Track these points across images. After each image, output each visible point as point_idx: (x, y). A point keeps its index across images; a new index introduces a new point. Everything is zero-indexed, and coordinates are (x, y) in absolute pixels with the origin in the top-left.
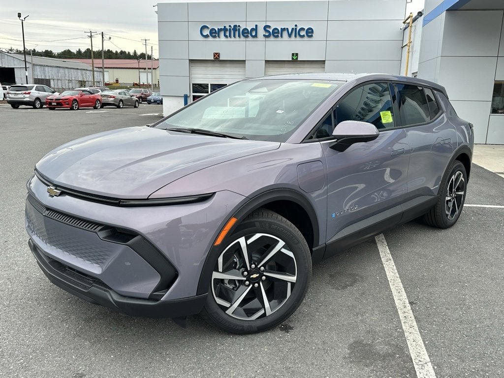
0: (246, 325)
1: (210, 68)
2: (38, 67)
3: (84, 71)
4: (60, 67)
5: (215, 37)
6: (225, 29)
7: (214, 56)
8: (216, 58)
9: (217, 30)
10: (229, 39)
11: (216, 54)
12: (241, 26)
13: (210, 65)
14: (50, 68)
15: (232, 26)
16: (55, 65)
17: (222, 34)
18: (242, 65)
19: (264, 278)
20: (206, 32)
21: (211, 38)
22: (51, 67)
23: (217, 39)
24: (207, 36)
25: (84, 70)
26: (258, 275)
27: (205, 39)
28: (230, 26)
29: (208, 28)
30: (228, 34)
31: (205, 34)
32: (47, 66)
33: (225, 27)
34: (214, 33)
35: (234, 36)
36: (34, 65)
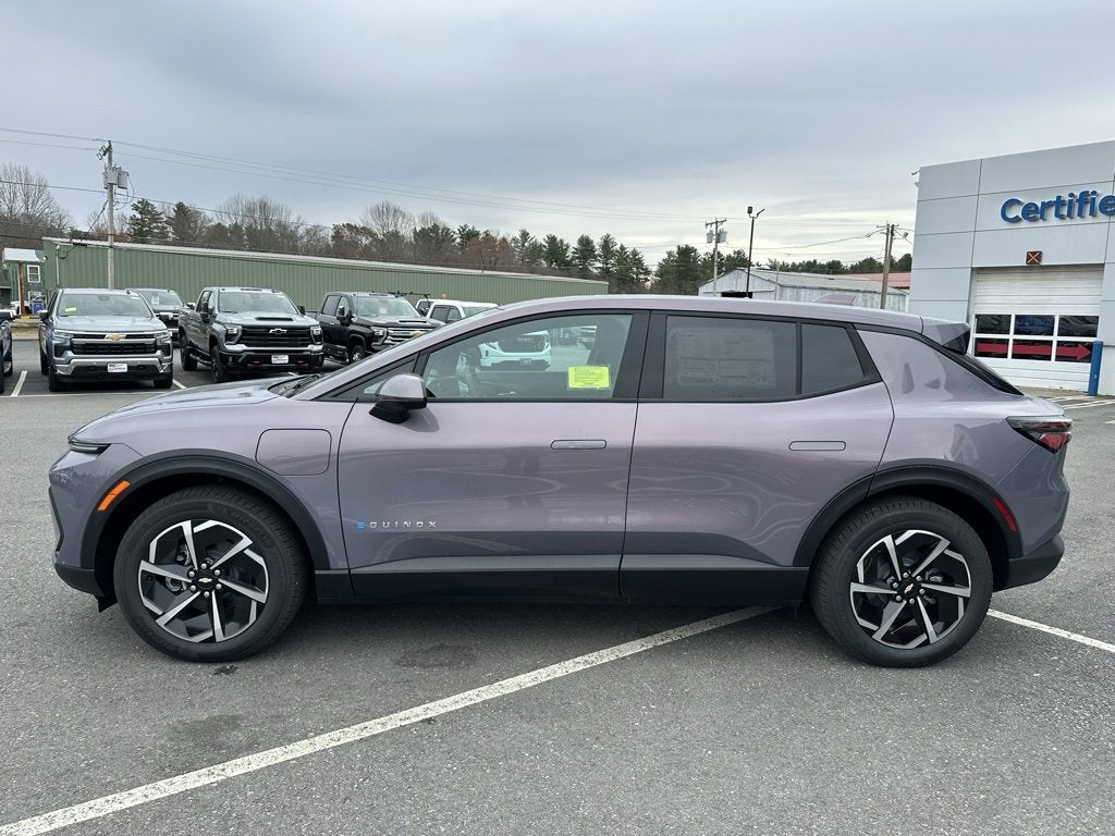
0: (183, 646)
1: (1018, 284)
2: (788, 290)
3: (869, 295)
4: (826, 289)
5: (1034, 220)
6: (1059, 203)
7: (1028, 258)
8: (1033, 262)
9: (1039, 205)
10: (1068, 221)
11: (1034, 253)
12: (1098, 192)
13: (1018, 276)
14: (808, 291)
15: (1077, 194)
16: (818, 286)
17: (1052, 211)
18: (1095, 275)
19: (219, 586)
20: (1016, 212)
21: (1025, 224)
22: (810, 288)
23: (1041, 223)
24: (1016, 220)
25: (870, 292)
26: (210, 580)
27: (1011, 226)
28: (1071, 195)
29: (1018, 202)
30: (1065, 211)
31: (1011, 215)
32: (805, 288)
33: (1059, 197)
34: (1033, 213)
35: (1081, 215)
36: (782, 286)
